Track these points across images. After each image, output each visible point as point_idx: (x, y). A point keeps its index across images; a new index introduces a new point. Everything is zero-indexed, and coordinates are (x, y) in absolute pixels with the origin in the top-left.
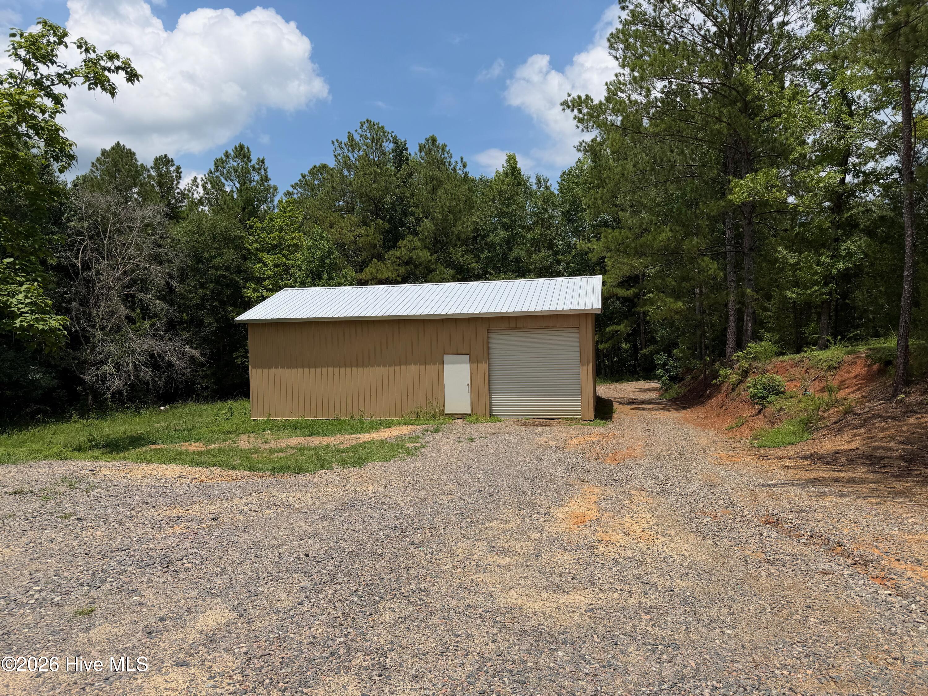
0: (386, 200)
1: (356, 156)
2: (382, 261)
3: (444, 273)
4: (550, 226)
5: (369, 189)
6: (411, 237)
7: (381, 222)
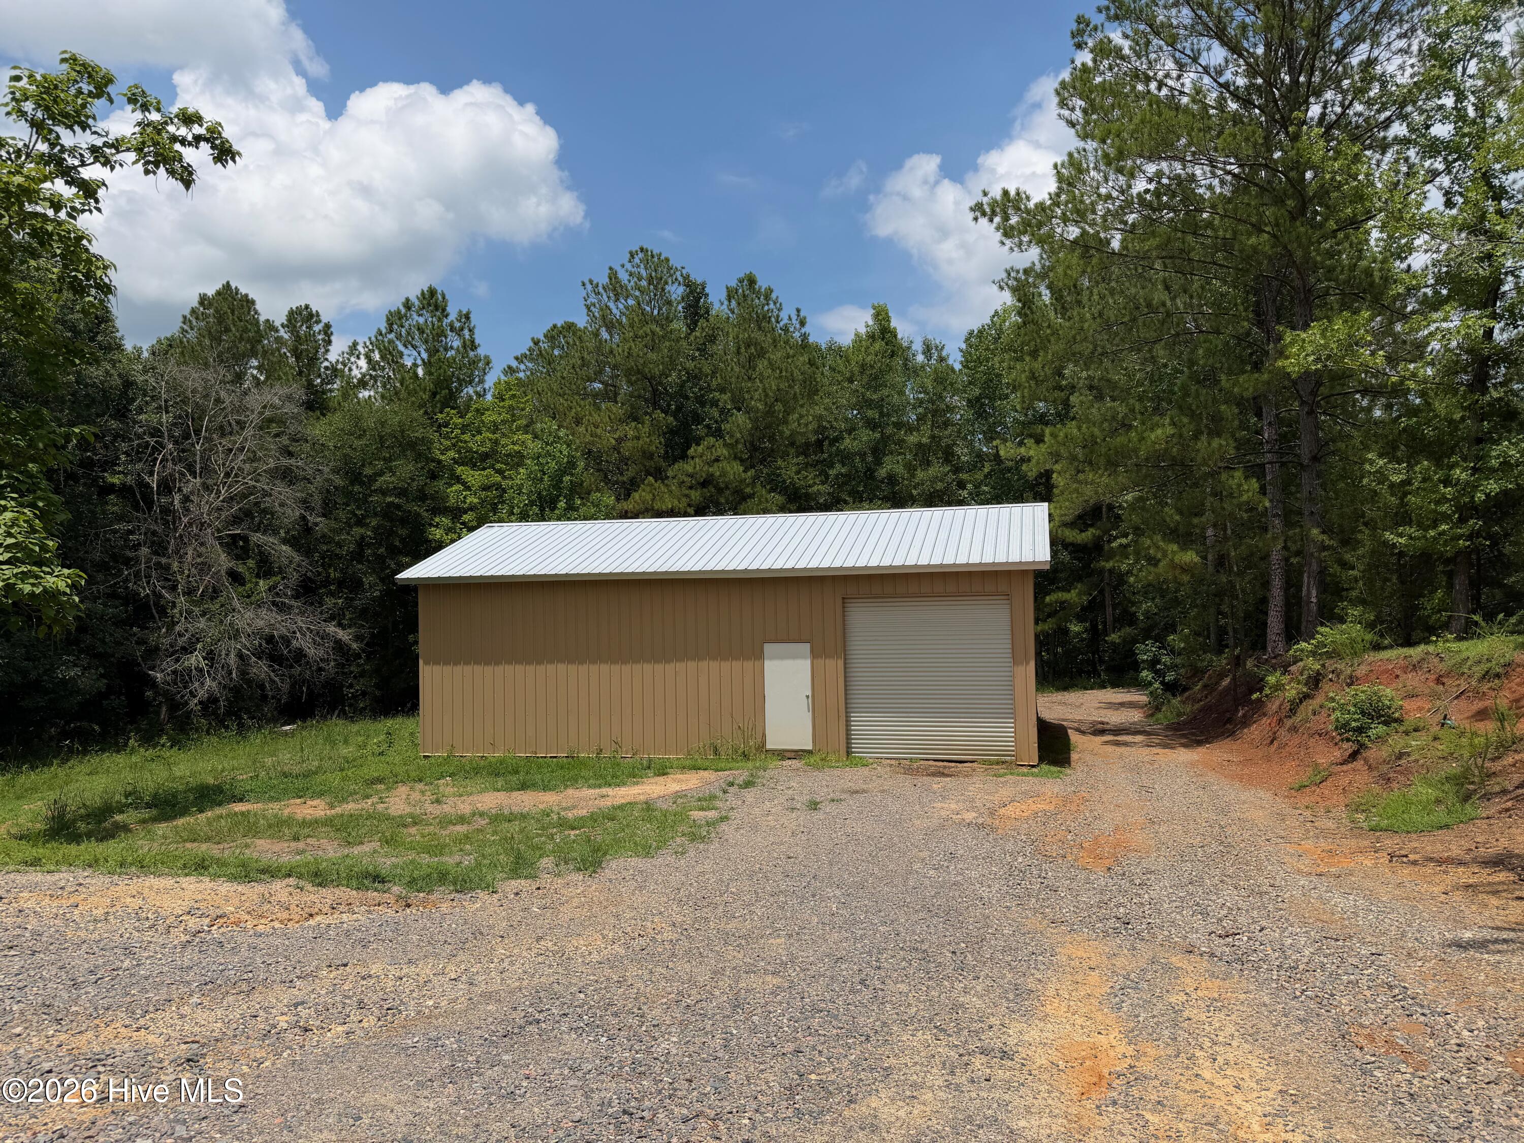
0: (670, 379)
1: (621, 306)
2: (663, 480)
3: (767, 502)
4: (947, 424)
5: (642, 361)
6: (712, 440)
7: (659, 415)
